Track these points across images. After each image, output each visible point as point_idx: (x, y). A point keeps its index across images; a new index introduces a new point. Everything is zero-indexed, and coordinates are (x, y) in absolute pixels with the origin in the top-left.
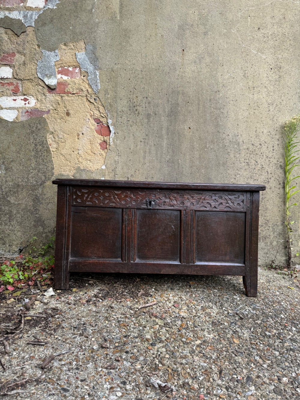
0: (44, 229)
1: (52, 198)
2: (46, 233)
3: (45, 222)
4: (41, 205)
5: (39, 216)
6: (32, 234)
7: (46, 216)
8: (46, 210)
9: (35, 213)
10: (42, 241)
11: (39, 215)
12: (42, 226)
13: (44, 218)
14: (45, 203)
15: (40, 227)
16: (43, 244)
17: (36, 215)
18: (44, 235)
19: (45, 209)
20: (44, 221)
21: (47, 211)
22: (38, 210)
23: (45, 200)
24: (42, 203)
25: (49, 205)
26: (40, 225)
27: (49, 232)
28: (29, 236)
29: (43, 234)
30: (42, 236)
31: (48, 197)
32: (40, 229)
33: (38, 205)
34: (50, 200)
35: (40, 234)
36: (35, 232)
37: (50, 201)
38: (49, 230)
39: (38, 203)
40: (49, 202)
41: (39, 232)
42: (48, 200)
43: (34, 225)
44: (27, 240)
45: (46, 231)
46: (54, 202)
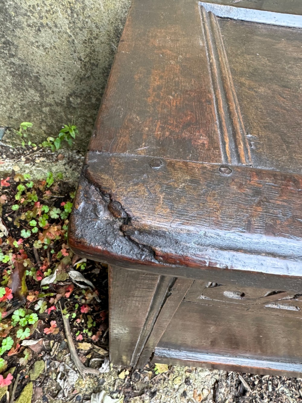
0: (42, 96)
1: (47, 12)
2: (50, 105)
3: (42, 80)
4: (18, 32)
5: (20, 63)
6: (14, 103)
7: (41, 65)
8: (38, 47)
9: (6, 52)
10: (43, 121)
11: (19, 59)
12: (36, 89)
13: (35, 70)
14: (29, 26)
15: (32, 91)
16: (47, 125)
17: (12, 59)
18: (46, 109)
19: (32, 44)
20: (37, 78)
21: (41, 52)
22: (13, 44)
23: (25, 15)
24: (17, 25)
25: (43, 34)
26: (30, 87)
27: (57, 104)
28: (8, 106)
29: (42, 107)
30: (41, 111)
31: (34, 7)
32: (33, 95)
33: (8, 29)
34: (41, 18)
35: (35, 105)
36: (21, 100)
37: (44, 21)
38: (57, 101)
39: (8, 24)
40: (42, 24)
41: (32, 101)
42: (36, 15)
43: (14, 85)
44: (8, 114)
45: (49, 100)
46: (56, 26)
